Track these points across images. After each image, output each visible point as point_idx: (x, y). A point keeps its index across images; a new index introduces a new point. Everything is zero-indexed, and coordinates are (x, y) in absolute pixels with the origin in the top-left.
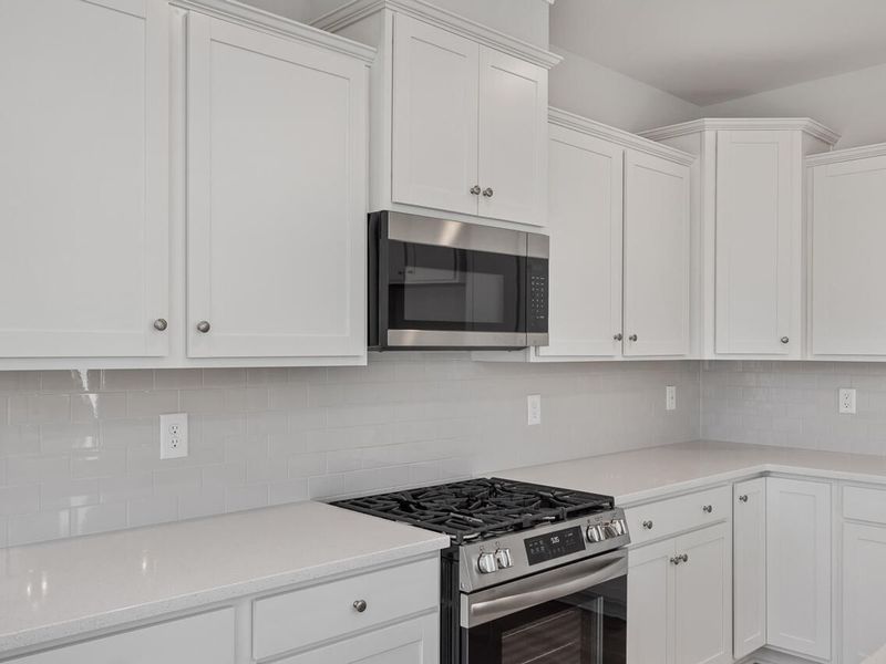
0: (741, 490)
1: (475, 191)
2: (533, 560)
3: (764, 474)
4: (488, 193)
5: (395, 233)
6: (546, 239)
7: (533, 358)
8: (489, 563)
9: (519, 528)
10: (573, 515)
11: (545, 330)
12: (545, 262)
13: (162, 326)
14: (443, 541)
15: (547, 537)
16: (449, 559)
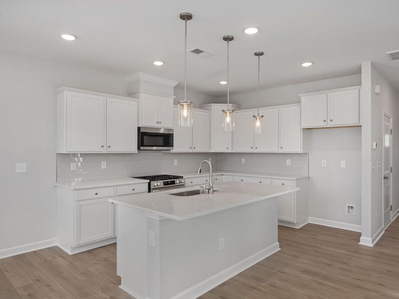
0: (216, 177)
1: (158, 122)
2: (164, 185)
3: (222, 175)
4: (160, 123)
5: (142, 130)
6: (173, 130)
7: (171, 152)
8: (156, 184)
9: (163, 180)
10: (174, 179)
11: (173, 146)
12: (173, 134)
13: (103, 147)
14: (149, 181)
15: (168, 182)
16: (149, 184)
